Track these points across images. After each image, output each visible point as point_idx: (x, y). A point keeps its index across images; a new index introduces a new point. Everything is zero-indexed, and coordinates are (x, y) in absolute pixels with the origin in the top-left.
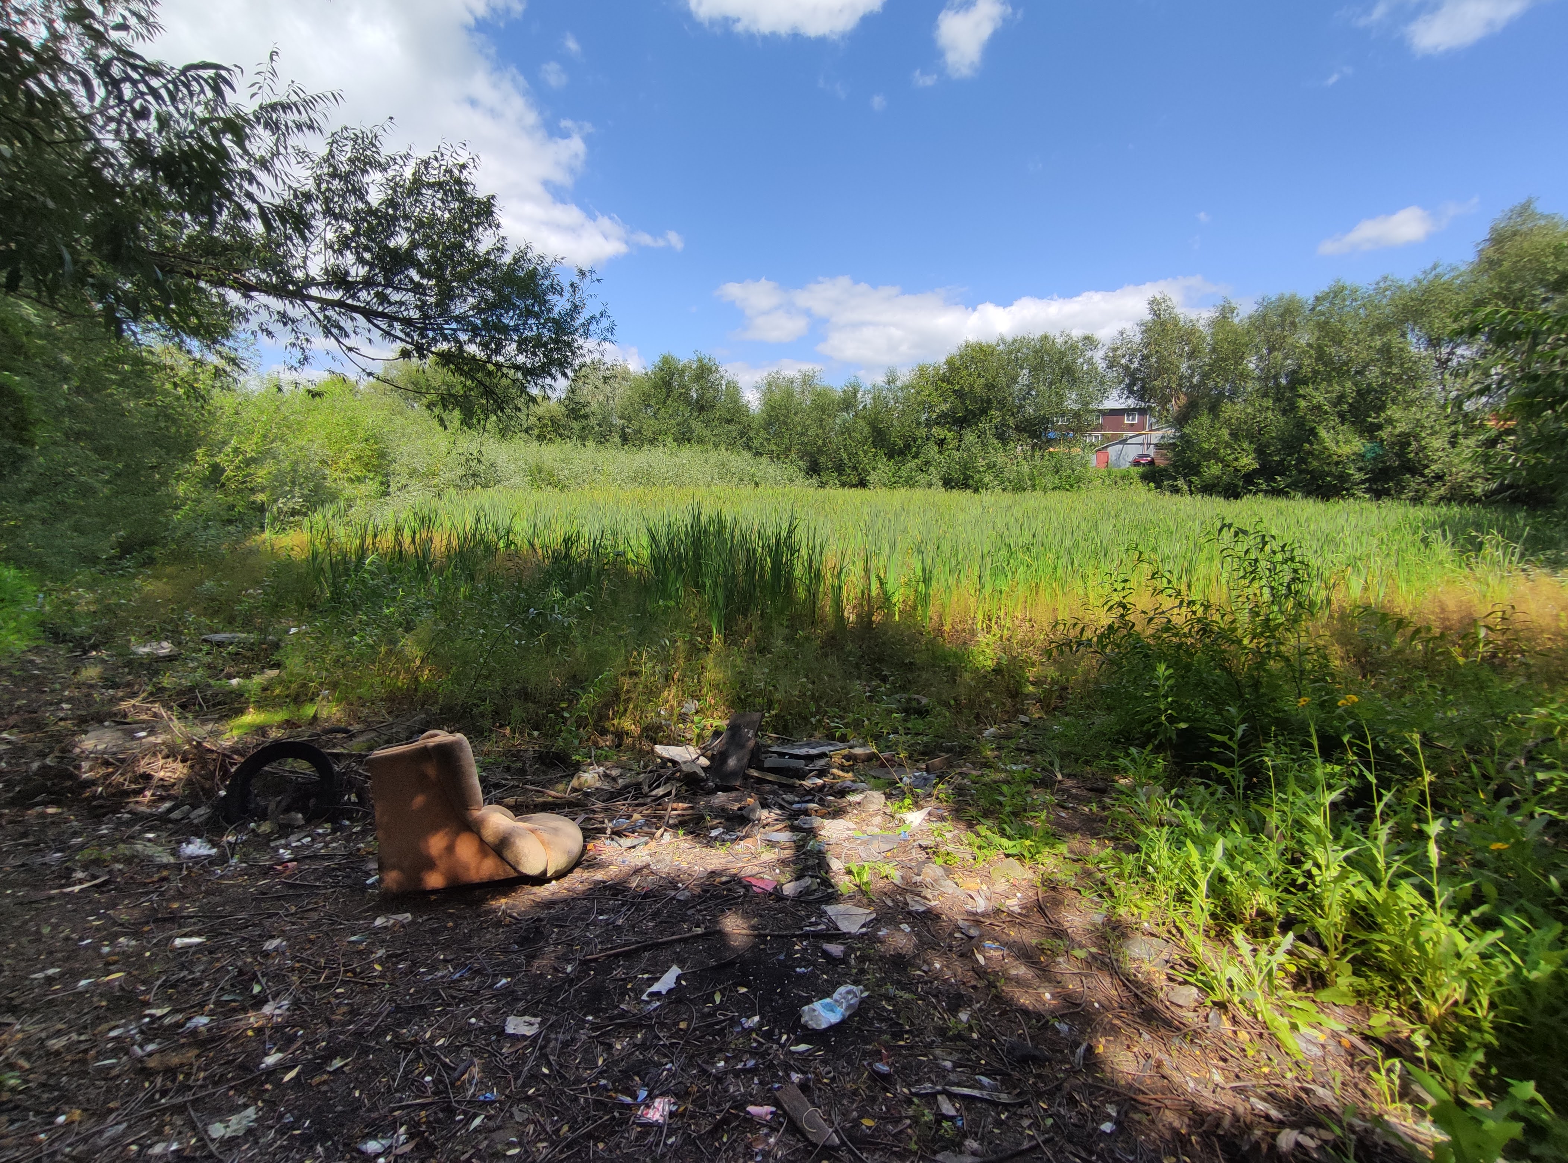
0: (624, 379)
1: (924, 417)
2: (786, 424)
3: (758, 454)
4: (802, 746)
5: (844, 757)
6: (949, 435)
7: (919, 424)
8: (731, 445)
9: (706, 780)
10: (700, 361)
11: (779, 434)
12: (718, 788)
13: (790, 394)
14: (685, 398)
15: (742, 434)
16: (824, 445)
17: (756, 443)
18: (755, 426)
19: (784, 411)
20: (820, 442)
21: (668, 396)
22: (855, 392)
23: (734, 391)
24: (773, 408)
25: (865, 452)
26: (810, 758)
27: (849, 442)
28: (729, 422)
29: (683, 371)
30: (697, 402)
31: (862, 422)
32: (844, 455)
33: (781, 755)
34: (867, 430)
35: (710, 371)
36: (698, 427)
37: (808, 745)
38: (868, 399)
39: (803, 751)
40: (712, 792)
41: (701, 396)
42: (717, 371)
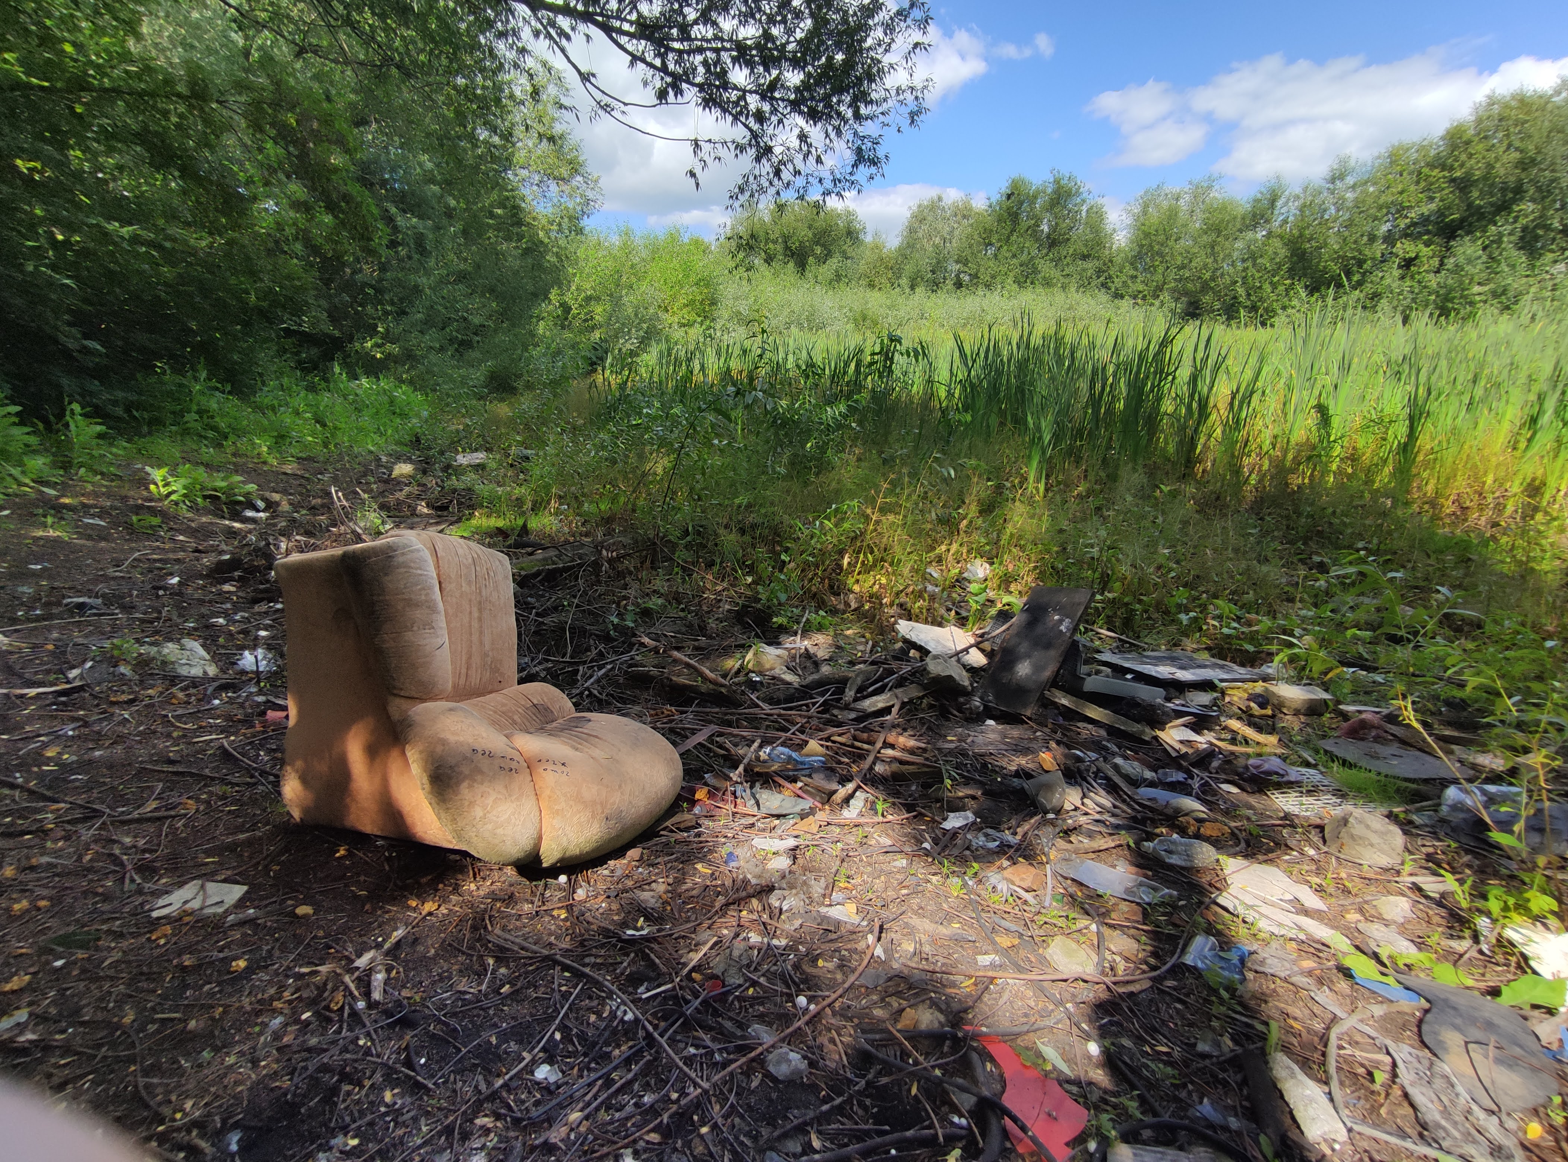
0: (964, 217)
1: (1385, 228)
2: (1160, 254)
3: (1118, 296)
4: (1158, 661)
5: (1253, 697)
6: (1425, 251)
7: (1372, 238)
8: (1084, 285)
9: (968, 694)
10: (1057, 182)
11: (1150, 269)
12: (989, 713)
13: (1172, 214)
14: (1034, 231)
15: (1099, 272)
16: (1213, 279)
17: (1118, 283)
18: (1118, 260)
19: (1161, 238)
20: (1208, 276)
21: (1013, 231)
22: (1273, 202)
23: (1097, 216)
24: (1147, 235)
25: (1274, 286)
26: (1176, 687)
27: (1252, 271)
28: (1084, 257)
29: (1035, 197)
30: (1048, 237)
31: (1277, 243)
32: (1241, 291)
33: (1119, 671)
34: (1283, 252)
35: (1069, 194)
36: (1046, 268)
37: (1172, 660)
38: (1293, 208)
39: (1164, 671)
40: (976, 719)
41: (1054, 229)
42: (1078, 193)
